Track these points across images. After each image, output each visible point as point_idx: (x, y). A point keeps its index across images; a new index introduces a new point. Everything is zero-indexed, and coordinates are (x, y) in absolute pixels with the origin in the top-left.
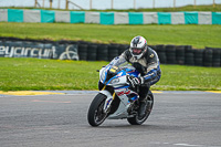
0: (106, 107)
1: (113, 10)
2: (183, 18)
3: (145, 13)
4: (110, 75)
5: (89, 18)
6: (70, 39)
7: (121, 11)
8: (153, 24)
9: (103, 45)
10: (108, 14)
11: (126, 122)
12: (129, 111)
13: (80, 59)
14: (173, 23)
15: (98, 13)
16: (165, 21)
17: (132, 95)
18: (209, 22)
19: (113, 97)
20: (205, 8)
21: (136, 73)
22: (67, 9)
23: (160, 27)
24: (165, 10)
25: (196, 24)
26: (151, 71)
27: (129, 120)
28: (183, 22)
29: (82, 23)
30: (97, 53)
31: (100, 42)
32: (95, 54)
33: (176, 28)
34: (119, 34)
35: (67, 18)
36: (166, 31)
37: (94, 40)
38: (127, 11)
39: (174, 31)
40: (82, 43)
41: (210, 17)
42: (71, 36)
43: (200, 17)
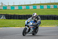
0: (27, 31)
1: (14, 6)
2: (33, 7)
3: (22, 6)
4: (28, 23)
5: (8, 8)
6: (3, 14)
7: (16, 6)
8: (25, 9)
9: (12, 15)
10: (13, 7)
11: (32, 34)
12: (33, 32)
13: (6, 19)
14: (30, 8)
15: (10, 7)
16: (28, 8)
17: (34, 28)
18: (39, 8)
19: (29, 28)
20: (38, 4)
21: (34, 22)
22: (2, 6)
23: (26, 10)
24: (28, 5)
25: (36, 9)
26: (38, 22)
27: (33, 34)
28: (33, 8)
29: (6, 9)
30: (10, 17)
31: (11, 14)
32: (10, 18)
33: (31, 10)
34: (16, 12)
35: (2, 8)
36: (28, 11)
37: (9, 14)
38: (18, 6)
39: (30, 11)
40: (6, 14)
41: (40, 7)
42: (3, 13)
43: (37, 7)
